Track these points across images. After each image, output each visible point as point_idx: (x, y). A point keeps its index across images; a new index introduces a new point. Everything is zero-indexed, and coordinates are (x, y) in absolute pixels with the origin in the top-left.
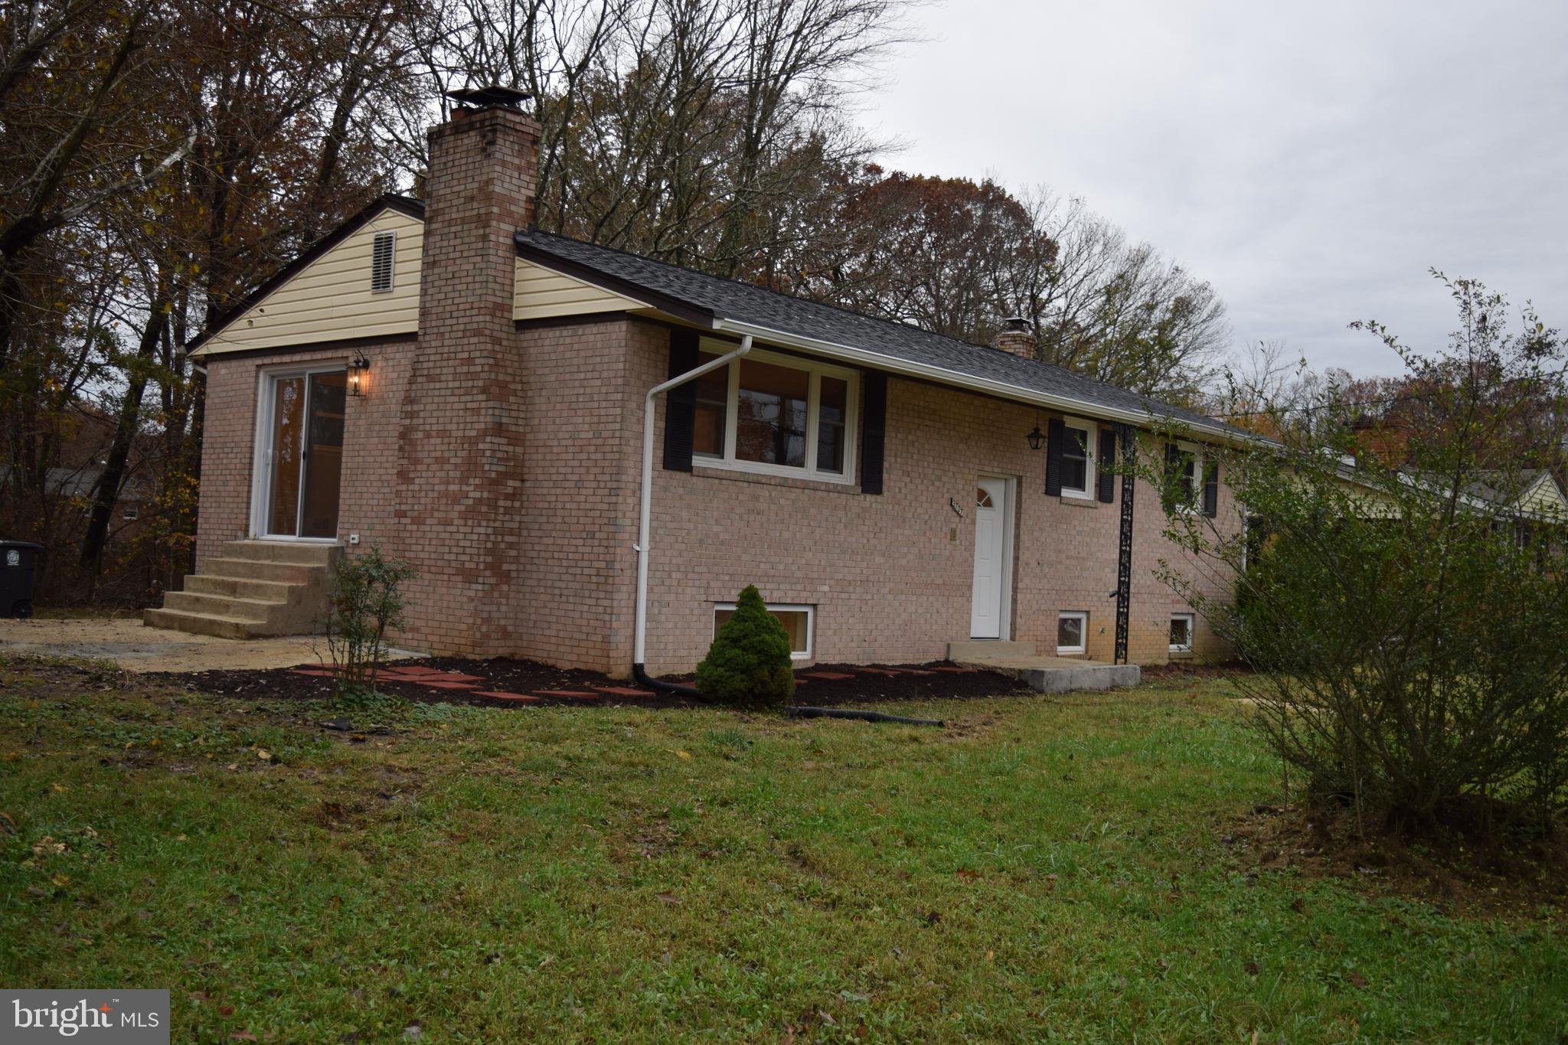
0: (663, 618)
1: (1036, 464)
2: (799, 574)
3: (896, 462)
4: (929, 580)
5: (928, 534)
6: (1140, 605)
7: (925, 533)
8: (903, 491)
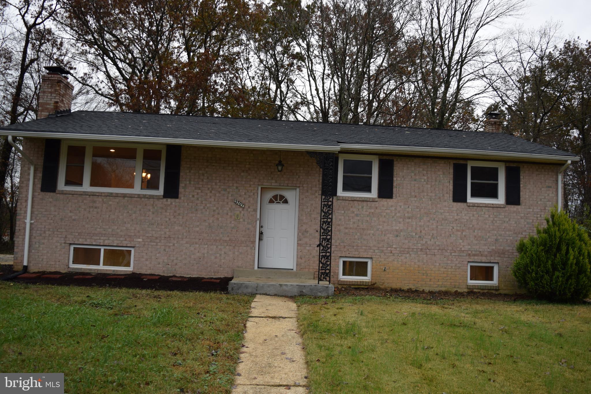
2: (121, 234)
3: (190, 183)
4: (218, 238)
5: (216, 216)
6: (429, 256)
7: (213, 216)
8: (196, 196)
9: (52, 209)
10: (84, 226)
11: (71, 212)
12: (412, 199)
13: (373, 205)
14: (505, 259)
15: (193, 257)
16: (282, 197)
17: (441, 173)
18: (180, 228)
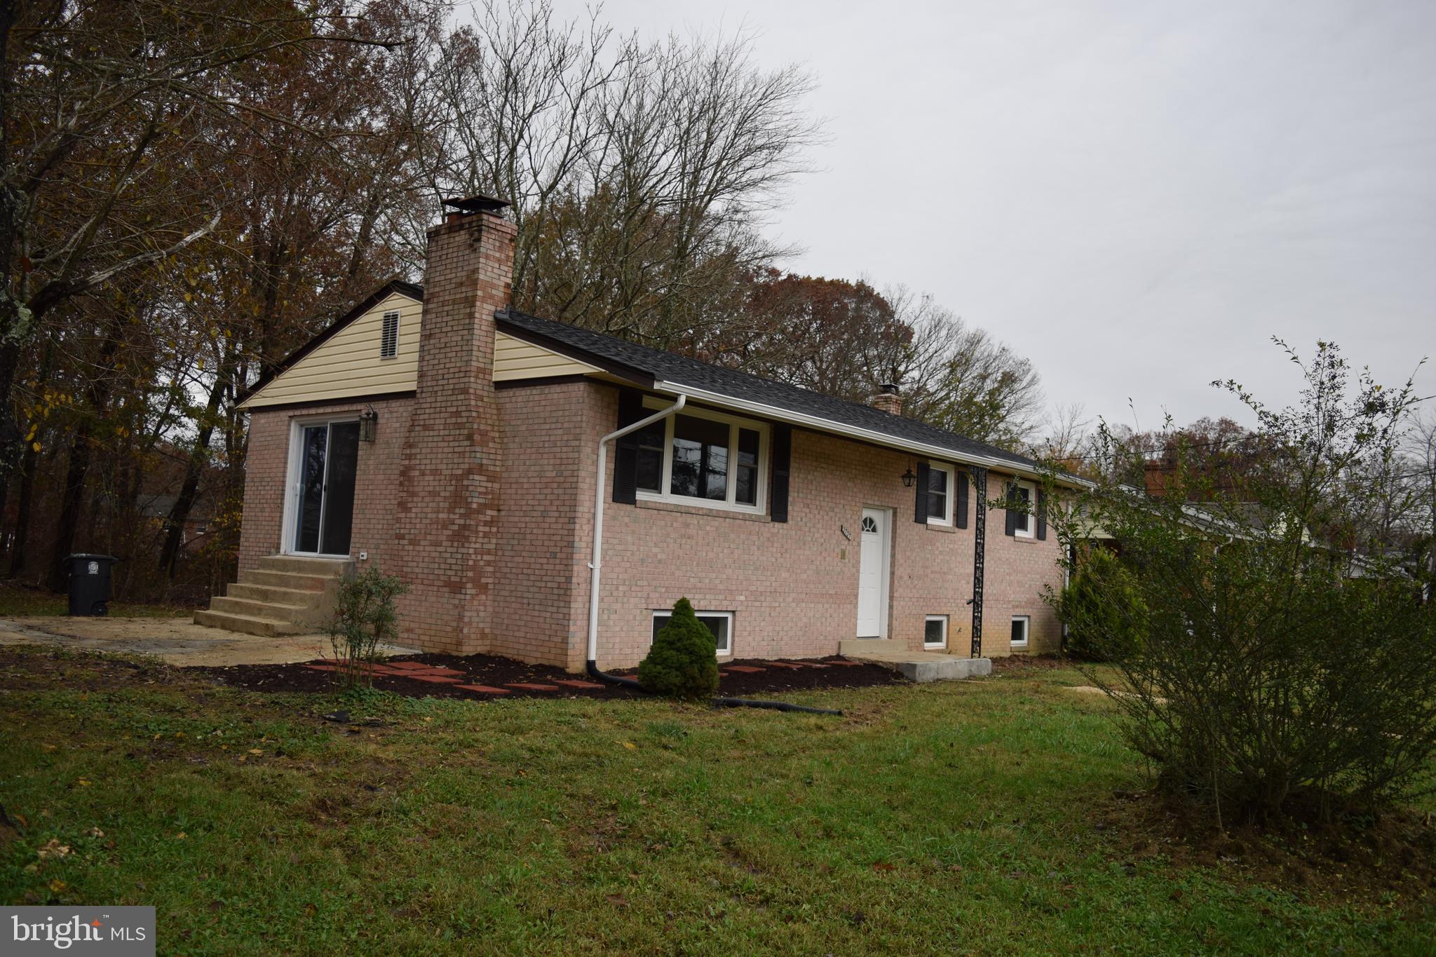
0: (611, 623)
1: (908, 498)
2: (721, 587)
3: (799, 496)
4: (824, 591)
5: (823, 554)
6: (988, 610)
8: (804, 519)
13: (949, 538)
14: (1032, 611)
15: (799, 624)
16: (871, 522)
18: (787, 575)
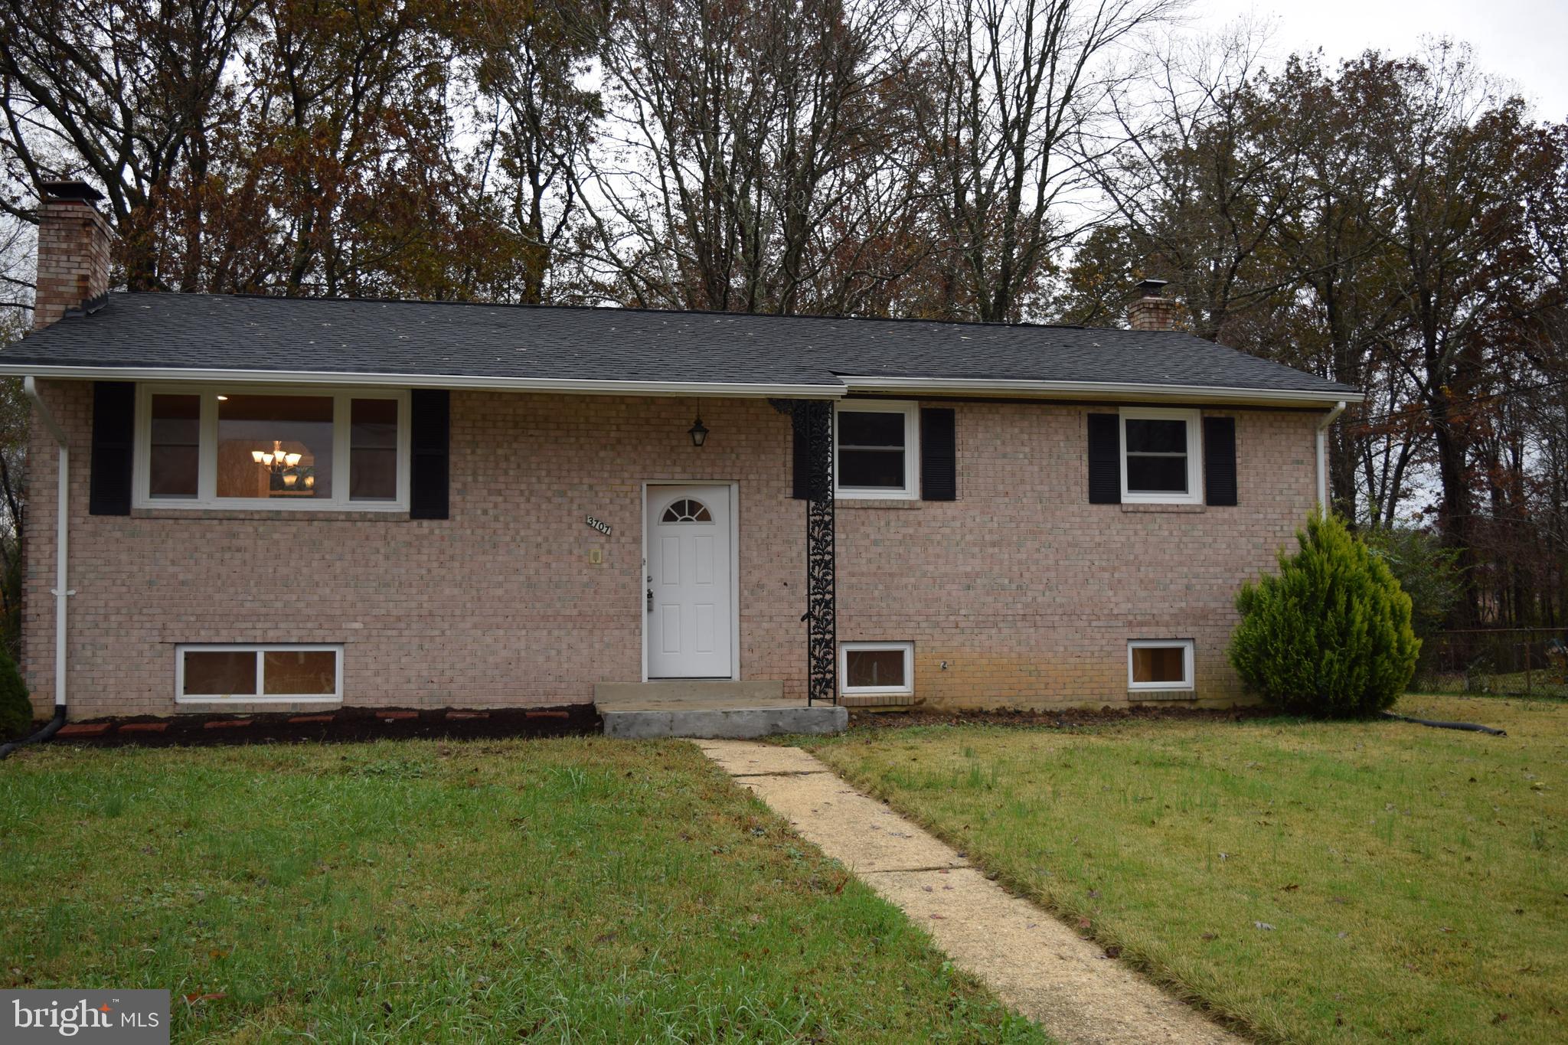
2: (309, 612)
3: (475, 481)
4: (550, 612)
5: (544, 559)
6: (1042, 631)
7: (537, 558)
8: (491, 512)
9: (124, 557)
10: (210, 597)
11: (173, 563)
12: (999, 500)
13: (911, 518)
14: (1208, 630)
15: (491, 659)
16: (694, 506)
17: (1062, 438)
18: (456, 591)
